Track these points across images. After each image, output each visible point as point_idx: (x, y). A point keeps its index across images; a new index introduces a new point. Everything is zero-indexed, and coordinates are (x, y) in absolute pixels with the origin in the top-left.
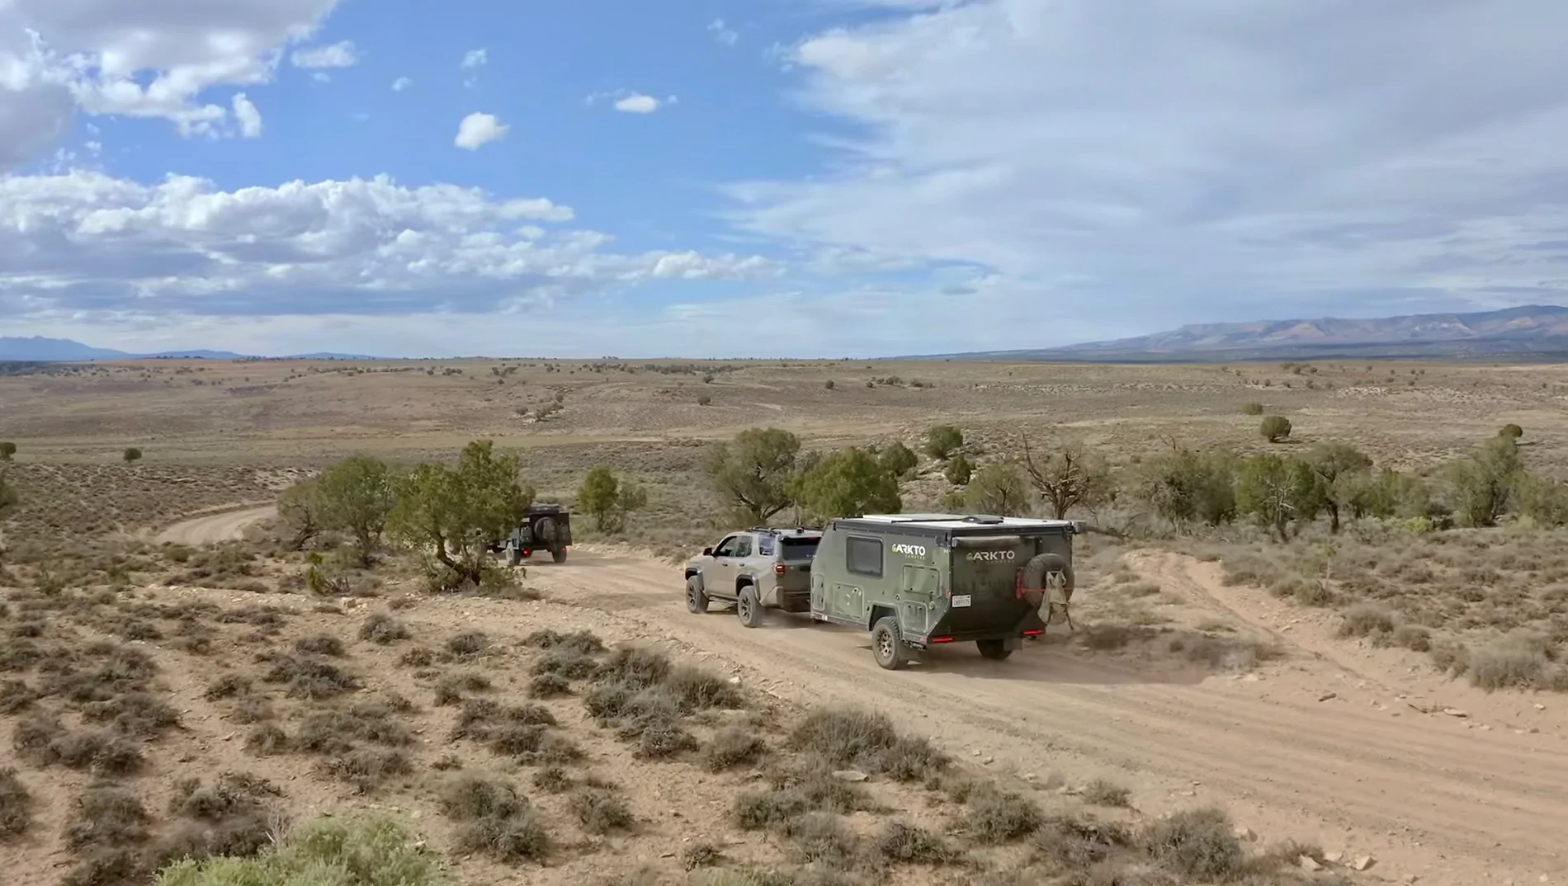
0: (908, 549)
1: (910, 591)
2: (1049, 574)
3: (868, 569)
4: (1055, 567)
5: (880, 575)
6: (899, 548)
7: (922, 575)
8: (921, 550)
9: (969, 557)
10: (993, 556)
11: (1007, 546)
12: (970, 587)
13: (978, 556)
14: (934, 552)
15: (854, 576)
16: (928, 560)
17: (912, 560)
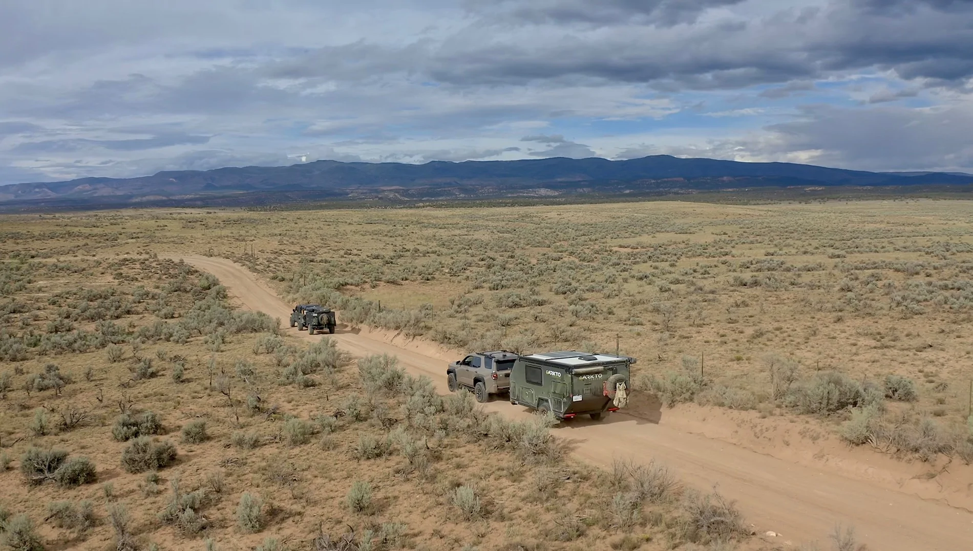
0: (553, 373)
1: (555, 393)
2: (618, 384)
3: (536, 381)
4: (620, 380)
5: (540, 384)
6: (549, 372)
7: (560, 386)
8: (559, 374)
9: (580, 378)
10: (592, 377)
11: (598, 373)
12: (581, 392)
13: (585, 377)
14: (565, 376)
15: (530, 385)
16: (562, 379)
17: (555, 379)
